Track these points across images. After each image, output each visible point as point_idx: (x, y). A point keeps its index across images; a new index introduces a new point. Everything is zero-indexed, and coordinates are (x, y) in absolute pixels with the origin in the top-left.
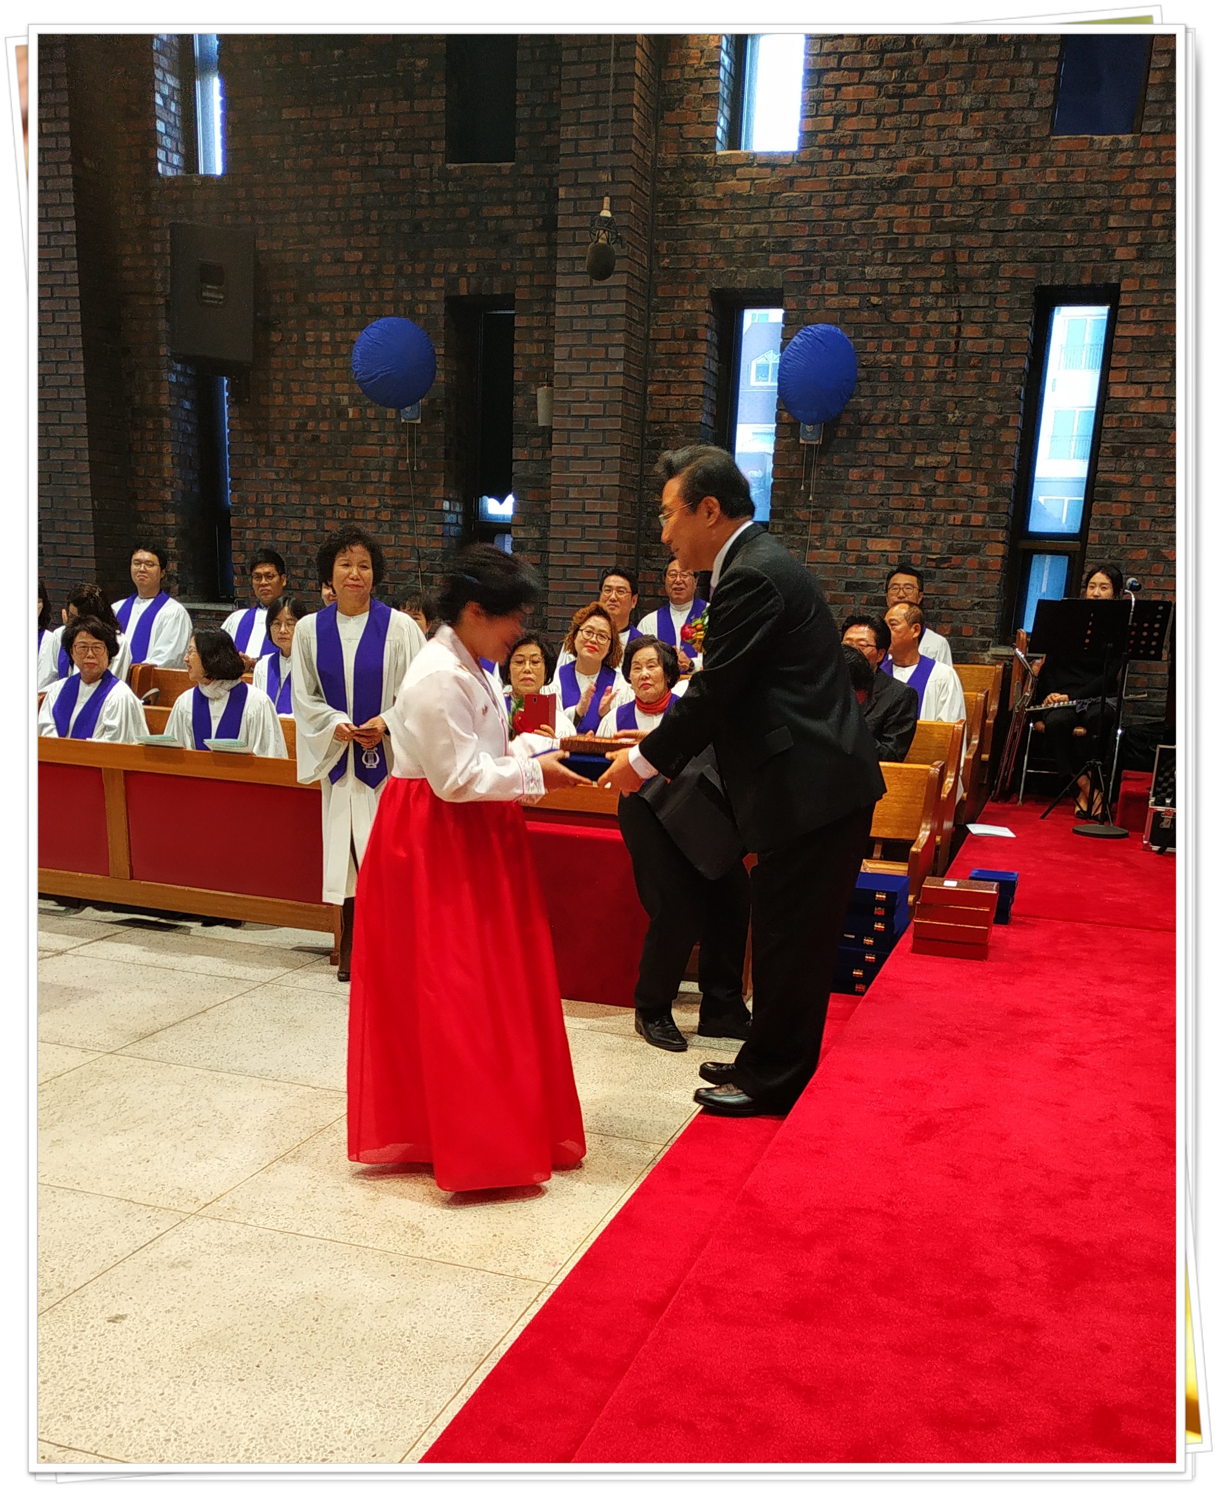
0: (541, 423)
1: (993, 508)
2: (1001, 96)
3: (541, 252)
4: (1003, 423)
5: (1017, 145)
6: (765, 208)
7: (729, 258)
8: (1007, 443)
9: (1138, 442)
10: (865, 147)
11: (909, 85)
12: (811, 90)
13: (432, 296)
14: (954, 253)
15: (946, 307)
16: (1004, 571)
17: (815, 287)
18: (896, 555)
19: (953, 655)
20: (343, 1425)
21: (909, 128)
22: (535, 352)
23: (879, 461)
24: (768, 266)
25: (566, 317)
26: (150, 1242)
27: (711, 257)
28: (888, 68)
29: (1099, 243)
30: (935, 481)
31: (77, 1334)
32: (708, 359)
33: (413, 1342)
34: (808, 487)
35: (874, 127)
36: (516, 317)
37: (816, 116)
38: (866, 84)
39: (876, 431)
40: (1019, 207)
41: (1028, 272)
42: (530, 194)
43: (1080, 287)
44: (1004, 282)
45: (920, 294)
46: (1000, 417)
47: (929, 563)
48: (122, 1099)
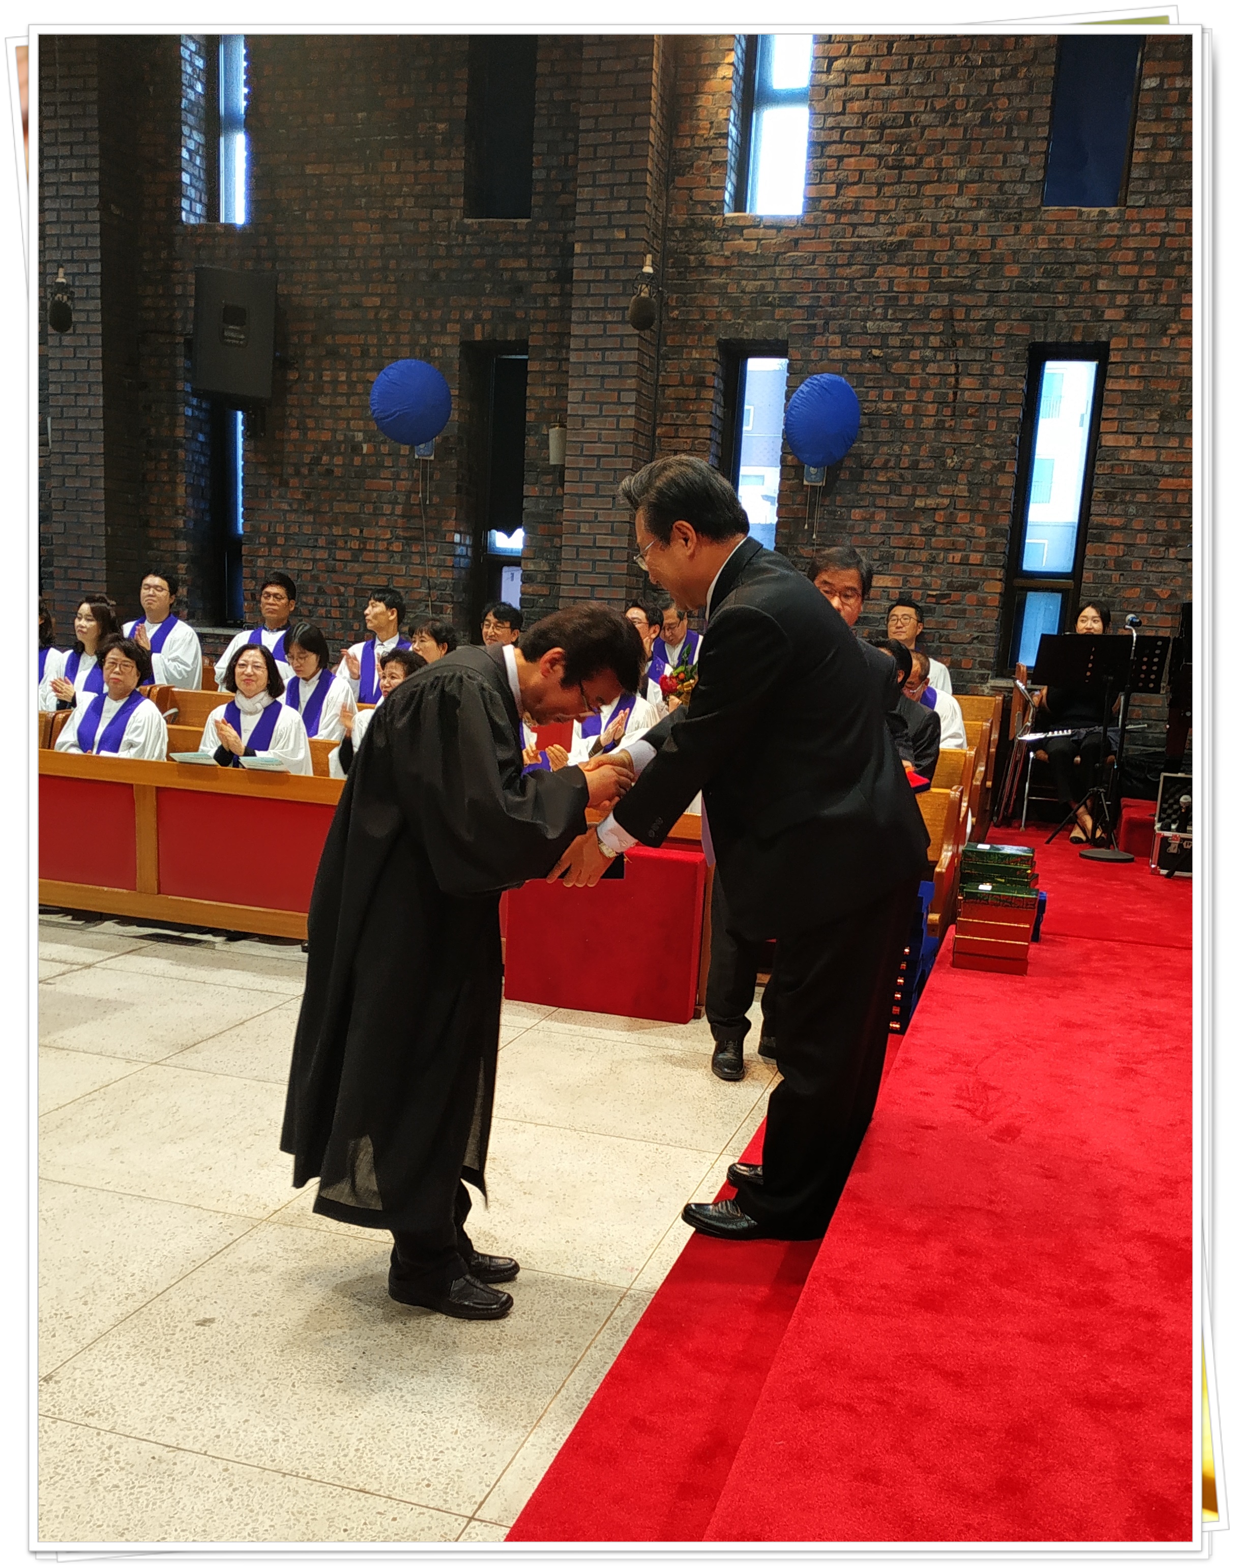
0: (553, 462)
1: (990, 548)
2: (994, 170)
3: (554, 302)
4: (1000, 469)
5: (1010, 214)
6: (768, 266)
7: (736, 309)
8: (1003, 487)
9: (1129, 488)
10: (866, 213)
11: (908, 158)
12: (815, 160)
13: (447, 340)
14: (951, 310)
15: (944, 360)
16: (1002, 608)
17: (819, 340)
18: (897, 591)
19: (953, 686)
20: (448, 1425)
21: (909, 197)
22: (547, 395)
23: (880, 502)
24: (774, 319)
25: (579, 363)
26: (226, 1247)
27: (719, 309)
28: (887, 142)
29: (1090, 304)
30: (935, 521)
31: (168, 1337)
32: (714, 405)
33: (504, 1344)
34: (811, 526)
35: (875, 195)
36: (529, 362)
37: (820, 183)
38: (867, 155)
39: (877, 474)
40: (1012, 270)
41: (1023, 330)
42: (544, 249)
43: (1070, 344)
44: (999, 338)
45: (918, 348)
46: (996, 462)
47: (929, 600)
48: (174, 1109)
